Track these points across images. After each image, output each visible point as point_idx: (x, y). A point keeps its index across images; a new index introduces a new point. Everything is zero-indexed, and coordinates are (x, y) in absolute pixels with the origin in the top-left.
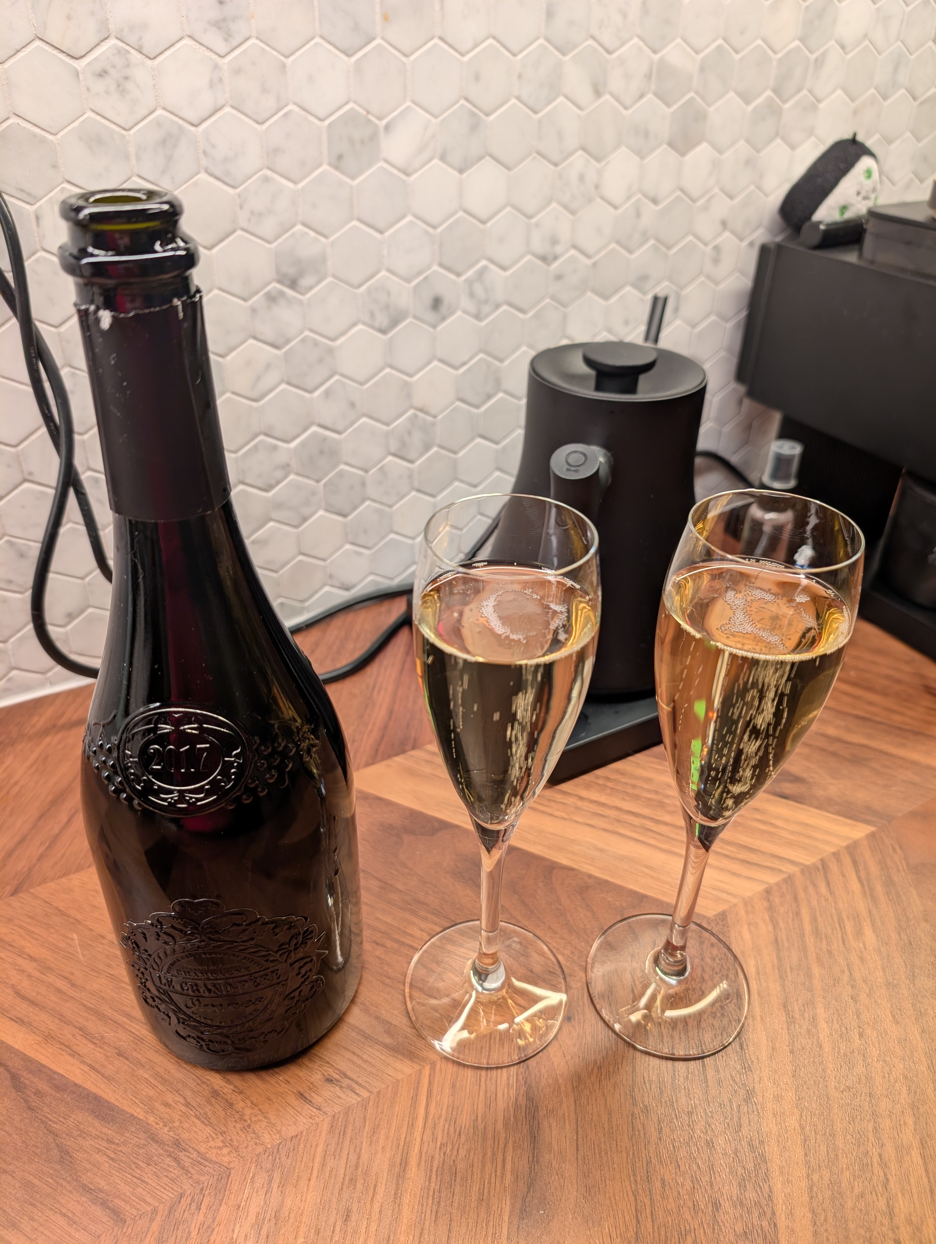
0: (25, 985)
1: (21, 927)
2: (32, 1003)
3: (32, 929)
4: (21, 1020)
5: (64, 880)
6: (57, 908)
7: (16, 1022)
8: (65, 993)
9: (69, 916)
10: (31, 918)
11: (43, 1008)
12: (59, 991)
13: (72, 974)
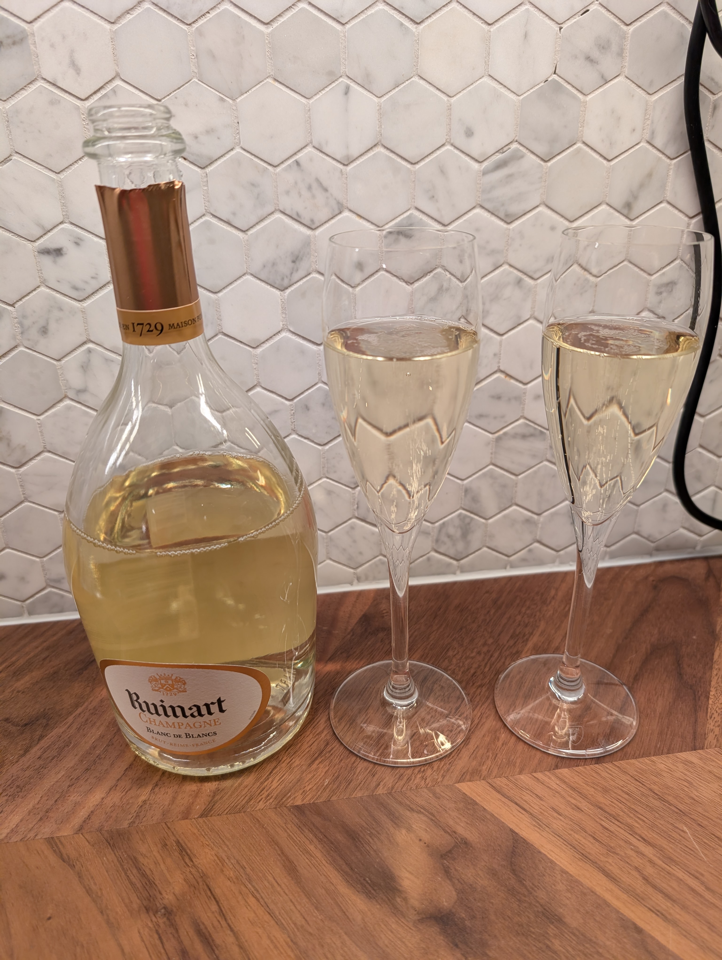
0: (649, 870)
1: (621, 802)
2: (667, 896)
3: (633, 807)
4: (662, 914)
5: (646, 760)
6: (651, 790)
7: (658, 915)
8: (701, 896)
9: (671, 804)
10: (628, 794)
11: (684, 907)
12: (693, 890)
13: (702, 875)
